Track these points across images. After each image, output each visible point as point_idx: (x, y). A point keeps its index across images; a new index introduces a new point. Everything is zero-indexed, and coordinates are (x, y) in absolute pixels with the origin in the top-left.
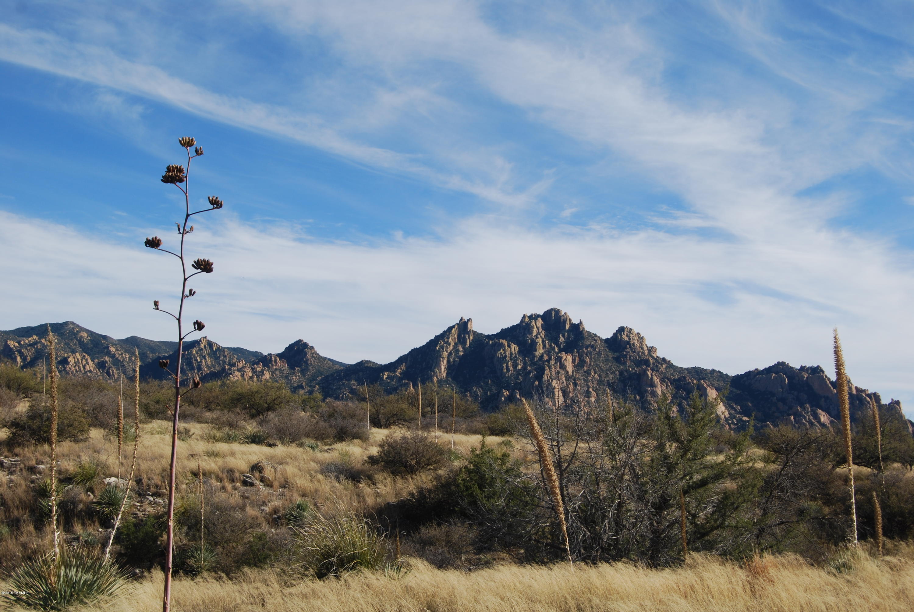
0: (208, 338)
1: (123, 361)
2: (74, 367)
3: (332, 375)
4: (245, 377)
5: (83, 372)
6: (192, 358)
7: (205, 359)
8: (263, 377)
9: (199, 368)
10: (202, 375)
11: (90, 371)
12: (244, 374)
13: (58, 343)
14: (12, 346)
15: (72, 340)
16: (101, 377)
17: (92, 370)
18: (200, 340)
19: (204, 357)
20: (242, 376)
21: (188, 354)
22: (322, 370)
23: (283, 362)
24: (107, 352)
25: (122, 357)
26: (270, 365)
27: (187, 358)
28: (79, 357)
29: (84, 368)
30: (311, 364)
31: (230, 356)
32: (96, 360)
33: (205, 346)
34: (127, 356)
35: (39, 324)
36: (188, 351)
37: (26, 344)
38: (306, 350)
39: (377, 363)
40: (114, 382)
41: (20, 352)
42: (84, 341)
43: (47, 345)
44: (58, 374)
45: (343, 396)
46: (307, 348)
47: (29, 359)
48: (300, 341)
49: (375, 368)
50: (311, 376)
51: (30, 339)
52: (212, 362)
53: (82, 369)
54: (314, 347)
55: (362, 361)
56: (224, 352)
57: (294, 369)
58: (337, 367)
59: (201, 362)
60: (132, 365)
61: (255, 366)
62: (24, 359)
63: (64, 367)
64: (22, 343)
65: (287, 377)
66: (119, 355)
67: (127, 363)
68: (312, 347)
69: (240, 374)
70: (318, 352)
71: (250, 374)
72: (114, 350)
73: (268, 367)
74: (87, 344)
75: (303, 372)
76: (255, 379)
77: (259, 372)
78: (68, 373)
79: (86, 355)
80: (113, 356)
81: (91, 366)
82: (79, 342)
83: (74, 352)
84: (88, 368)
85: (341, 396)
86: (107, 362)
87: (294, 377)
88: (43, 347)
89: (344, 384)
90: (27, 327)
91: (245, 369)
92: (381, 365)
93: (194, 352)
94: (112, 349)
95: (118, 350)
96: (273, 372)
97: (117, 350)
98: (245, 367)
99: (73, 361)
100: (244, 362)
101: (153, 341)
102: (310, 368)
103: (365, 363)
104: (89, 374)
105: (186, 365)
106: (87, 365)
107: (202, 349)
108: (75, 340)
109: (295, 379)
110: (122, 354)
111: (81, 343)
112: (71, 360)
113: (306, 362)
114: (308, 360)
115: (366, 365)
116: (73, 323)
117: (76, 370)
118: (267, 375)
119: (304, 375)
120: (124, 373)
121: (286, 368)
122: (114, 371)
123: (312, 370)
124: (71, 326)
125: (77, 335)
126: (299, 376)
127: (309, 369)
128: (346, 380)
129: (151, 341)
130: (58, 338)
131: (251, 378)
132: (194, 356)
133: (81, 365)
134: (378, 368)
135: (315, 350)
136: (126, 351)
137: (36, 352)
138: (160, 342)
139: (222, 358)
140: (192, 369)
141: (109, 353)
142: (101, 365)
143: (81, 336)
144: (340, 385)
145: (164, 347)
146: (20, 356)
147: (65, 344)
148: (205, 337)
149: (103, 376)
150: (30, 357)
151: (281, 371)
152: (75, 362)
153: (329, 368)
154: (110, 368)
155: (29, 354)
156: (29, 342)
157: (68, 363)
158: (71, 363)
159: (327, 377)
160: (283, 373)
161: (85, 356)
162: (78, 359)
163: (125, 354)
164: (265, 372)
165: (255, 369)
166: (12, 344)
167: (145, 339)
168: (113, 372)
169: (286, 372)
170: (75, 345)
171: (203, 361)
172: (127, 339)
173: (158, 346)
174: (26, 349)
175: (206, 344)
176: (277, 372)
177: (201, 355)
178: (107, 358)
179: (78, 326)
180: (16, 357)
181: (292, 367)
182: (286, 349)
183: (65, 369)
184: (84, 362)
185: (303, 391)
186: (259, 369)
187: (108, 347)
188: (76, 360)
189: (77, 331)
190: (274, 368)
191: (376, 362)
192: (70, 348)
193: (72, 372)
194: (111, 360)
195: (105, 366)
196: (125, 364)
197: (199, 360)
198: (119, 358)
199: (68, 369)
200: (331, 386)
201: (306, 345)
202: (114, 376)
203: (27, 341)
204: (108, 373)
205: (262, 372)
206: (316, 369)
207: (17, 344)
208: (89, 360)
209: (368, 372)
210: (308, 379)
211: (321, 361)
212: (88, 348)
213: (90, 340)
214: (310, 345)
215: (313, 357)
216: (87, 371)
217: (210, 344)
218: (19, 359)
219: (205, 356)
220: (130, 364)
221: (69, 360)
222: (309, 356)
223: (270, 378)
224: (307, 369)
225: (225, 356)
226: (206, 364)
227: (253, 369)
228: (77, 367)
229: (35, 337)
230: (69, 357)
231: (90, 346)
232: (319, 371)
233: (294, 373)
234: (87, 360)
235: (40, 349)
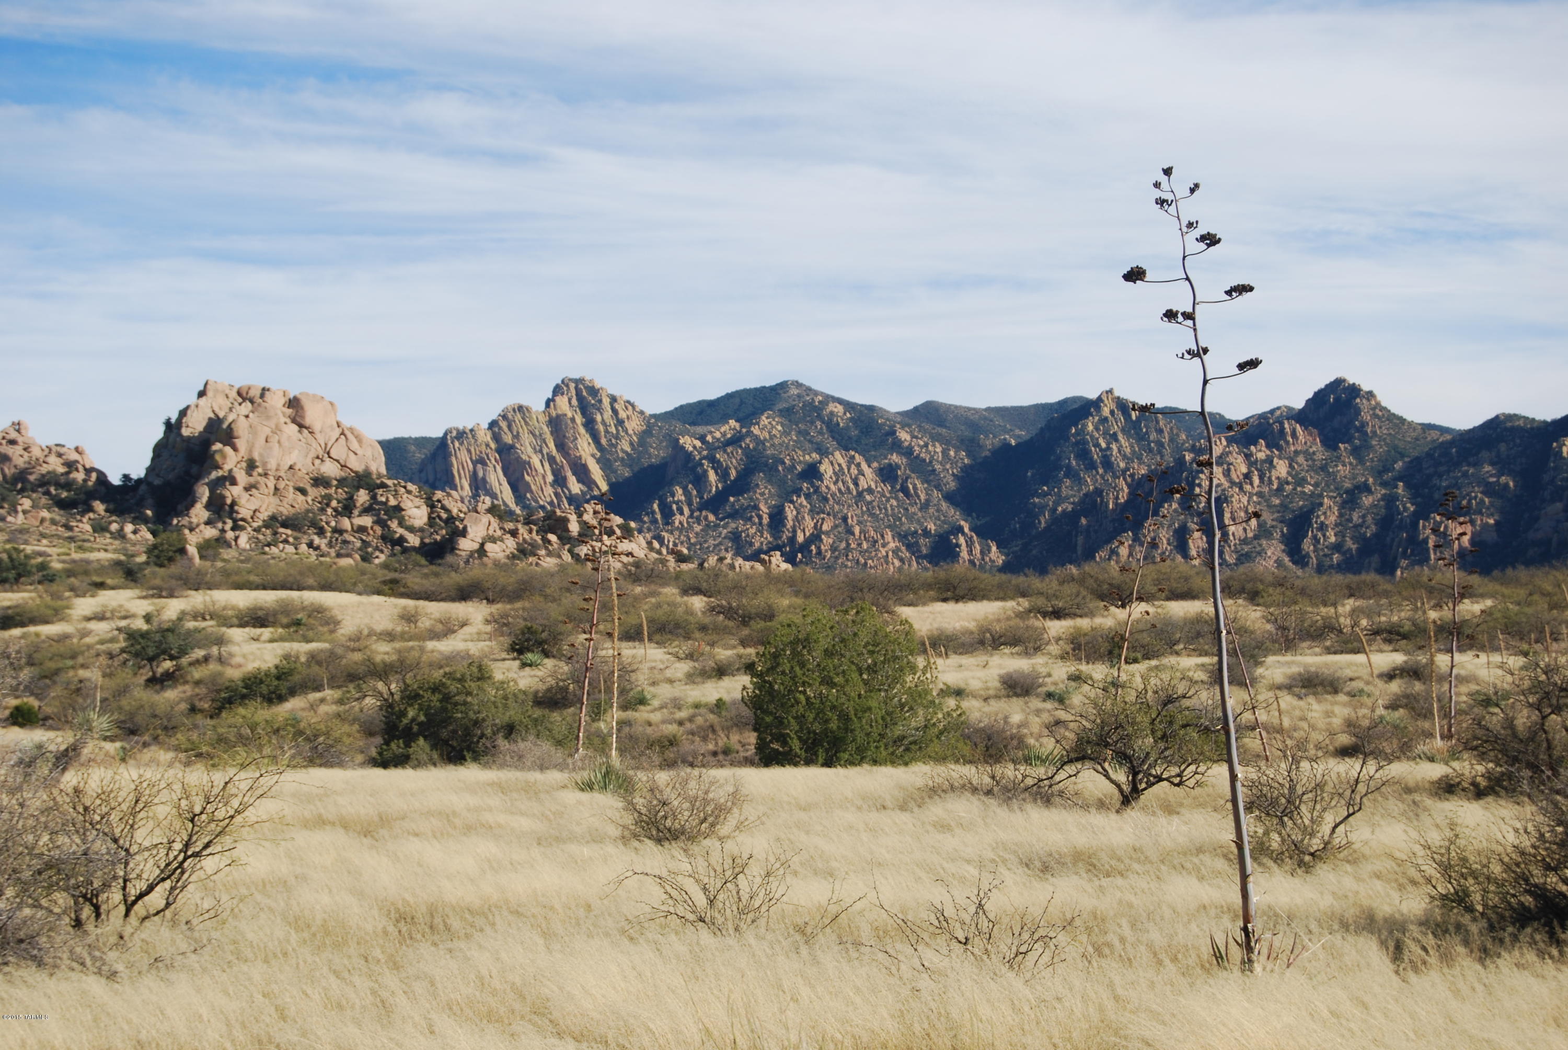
0: (1117, 393)
1: (931, 462)
2: (835, 483)
3: (1429, 455)
4: (1234, 476)
5: (855, 493)
6: (1085, 442)
7: (1117, 440)
8: (1274, 474)
9: (1107, 464)
10: (1133, 480)
11: (870, 491)
12: (1229, 470)
13: (785, 433)
14: (691, 449)
15: (812, 423)
16: (895, 503)
17: (873, 486)
18: (1100, 399)
19: (1114, 437)
20: (1227, 473)
21: (1077, 433)
22: (1401, 445)
23: (1311, 434)
24: (894, 444)
25: (928, 452)
26: (1282, 442)
27: (1077, 443)
28: (841, 461)
29: (856, 484)
30: (1374, 433)
31: (1171, 429)
32: (875, 465)
33: (1112, 412)
34: (939, 449)
35: (723, 394)
36: (1076, 425)
37: (718, 440)
38: (1358, 400)
39: (1533, 419)
40: (921, 509)
41: (712, 460)
42: (838, 424)
43: (765, 439)
44: (805, 503)
45: (1469, 502)
46: (1358, 396)
47: (733, 474)
48: (1338, 382)
49: (1532, 429)
50: (1379, 460)
51: (723, 429)
52: (1132, 446)
53: (852, 486)
54: (1375, 392)
55: (1497, 417)
56: (1157, 422)
57: (1336, 448)
58: (1434, 434)
59: (1108, 448)
60: (952, 468)
61: (1252, 448)
62: (723, 474)
63: (813, 485)
64: (709, 438)
65: (1323, 468)
66: (922, 447)
67: (941, 463)
68: (1370, 394)
69: (1220, 469)
70: (1383, 404)
71: (1244, 470)
72: (908, 438)
73: (1279, 448)
74: (847, 428)
75: (1356, 452)
76: (1256, 481)
77: (1263, 461)
78: (826, 499)
79: (857, 455)
80: (908, 452)
81: (869, 478)
82: (828, 427)
83: (824, 452)
84: (863, 484)
85: (1464, 502)
86: (898, 467)
87: (1340, 467)
88: (757, 444)
89: (1465, 475)
90: (700, 403)
91: (1230, 459)
92: (1545, 422)
93: (1090, 427)
94: (904, 436)
95: (917, 437)
96: (1291, 461)
97: (913, 437)
98: (1230, 452)
99: (830, 472)
100: (1225, 443)
101: (974, 409)
102: (1374, 443)
103: (1504, 422)
104: (868, 498)
105: (1076, 457)
106: (862, 478)
107: (1106, 419)
108: (818, 424)
109: (1343, 470)
110: (926, 445)
111: (832, 427)
112: (826, 468)
113: (1361, 429)
114: (1364, 425)
115: (1509, 424)
116: (798, 385)
117: (840, 490)
118: (1281, 469)
119: (1361, 461)
120: (938, 487)
121: (1317, 447)
122: (917, 484)
123: (1379, 449)
124: (794, 391)
125: (821, 410)
126: (1351, 464)
127: (1372, 447)
128: (1469, 465)
129: (969, 409)
130: (783, 420)
131: (1247, 476)
132: (1092, 436)
133: (848, 479)
134: (1539, 429)
135: (1379, 398)
136: (935, 438)
137: (747, 457)
138: (989, 409)
139: (1153, 436)
140: (1091, 466)
141: (897, 446)
142: (887, 474)
143: (832, 413)
144: (1457, 478)
145: (998, 421)
146: (713, 468)
147: (800, 432)
148: (1110, 392)
149: (896, 498)
150: (736, 468)
151: (1309, 456)
152: (835, 473)
153: (1417, 439)
154: (907, 478)
155: (733, 461)
156: (724, 434)
157: (820, 477)
158: (827, 476)
159: (1418, 460)
160: (1314, 460)
161: (853, 457)
162: (839, 465)
163: (934, 446)
164: (1275, 460)
165: (1251, 455)
166: (688, 443)
167: (956, 407)
168: (915, 488)
169: (1319, 456)
170: (821, 433)
171: (1114, 447)
172: (916, 409)
173: (985, 418)
174: (725, 451)
175: (1113, 406)
176: (1301, 459)
177: (1106, 433)
178: (895, 458)
179: (809, 389)
180: (706, 471)
181: (1330, 443)
182: (1308, 401)
183: (817, 490)
184: (854, 471)
185: (1370, 499)
186: (1261, 456)
187: (893, 433)
188: (837, 468)
189: (820, 402)
190: (1293, 449)
191: (1531, 416)
192: (810, 442)
193: (833, 495)
194: (904, 460)
195: (896, 477)
196: (938, 467)
197: (1104, 445)
198: (923, 455)
199: (824, 489)
200: (1436, 481)
201: (1354, 390)
202: (918, 497)
203: (718, 435)
204: (905, 490)
205: (1269, 461)
206: (1386, 444)
207: (698, 444)
208: (864, 466)
209: (1518, 441)
210: (1372, 468)
211: (1396, 425)
212: (850, 438)
213: (851, 419)
214: (1365, 387)
215: (1375, 416)
216: (863, 490)
217: (1123, 406)
218: (712, 476)
219: (1115, 434)
220: (948, 466)
221: (822, 468)
222: (1366, 416)
223: (1288, 473)
224: (1368, 447)
225: (1160, 431)
226: (1119, 451)
227: (1248, 456)
228: (840, 484)
229: (732, 423)
230: (820, 462)
231: (854, 433)
232: (1395, 448)
233: (1339, 458)
234: (858, 465)
235: (755, 449)
